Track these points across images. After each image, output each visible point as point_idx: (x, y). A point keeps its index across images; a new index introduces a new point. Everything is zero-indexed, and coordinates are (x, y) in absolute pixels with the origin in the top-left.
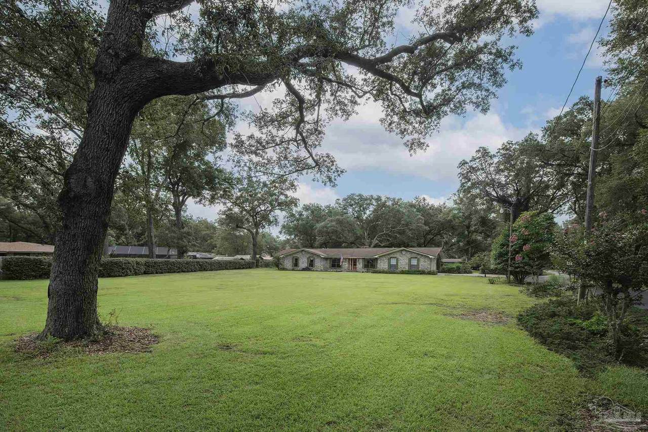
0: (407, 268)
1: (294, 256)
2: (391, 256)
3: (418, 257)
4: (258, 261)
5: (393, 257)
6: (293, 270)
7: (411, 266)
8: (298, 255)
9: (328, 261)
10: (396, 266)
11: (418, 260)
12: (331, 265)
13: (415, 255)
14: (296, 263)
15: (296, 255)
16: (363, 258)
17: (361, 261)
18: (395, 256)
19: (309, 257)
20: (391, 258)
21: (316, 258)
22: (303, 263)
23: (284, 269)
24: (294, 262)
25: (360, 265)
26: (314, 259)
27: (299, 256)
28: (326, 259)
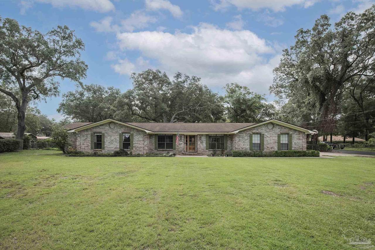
0: (276, 149)
1: (95, 130)
2: (254, 131)
3: (291, 133)
4: (26, 140)
5: (257, 133)
6: (95, 155)
7: (280, 145)
8: (102, 130)
9: (153, 140)
10: (261, 145)
11: (290, 137)
12: (157, 145)
13: (286, 131)
14: (98, 143)
15: (98, 130)
16: (207, 135)
17: (204, 139)
18: (260, 131)
19: (123, 133)
20: (254, 133)
21: (135, 134)
22: (111, 142)
23: (77, 154)
24: (96, 141)
25: (202, 145)
26: (132, 135)
27: (103, 132)
28: (150, 136)
